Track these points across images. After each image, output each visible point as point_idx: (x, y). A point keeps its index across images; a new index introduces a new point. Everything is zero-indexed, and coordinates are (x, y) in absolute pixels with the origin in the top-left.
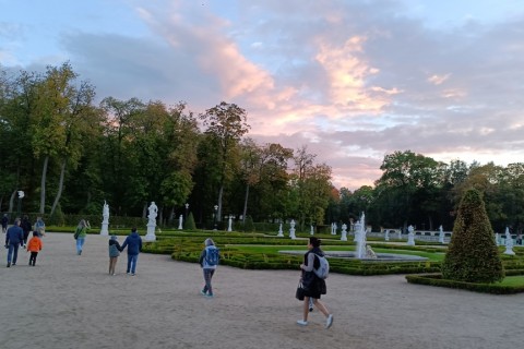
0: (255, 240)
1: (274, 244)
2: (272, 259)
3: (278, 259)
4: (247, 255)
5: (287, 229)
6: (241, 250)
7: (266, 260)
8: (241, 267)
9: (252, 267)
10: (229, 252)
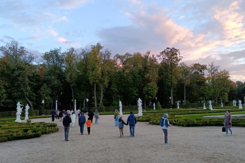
1: (201, 113)
2: (199, 121)
3: (202, 121)
4: (186, 120)
6: (183, 117)
7: (196, 122)
8: (183, 126)
9: (188, 125)
10: (176, 119)
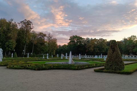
0: (37, 60)
5: (46, 56)
